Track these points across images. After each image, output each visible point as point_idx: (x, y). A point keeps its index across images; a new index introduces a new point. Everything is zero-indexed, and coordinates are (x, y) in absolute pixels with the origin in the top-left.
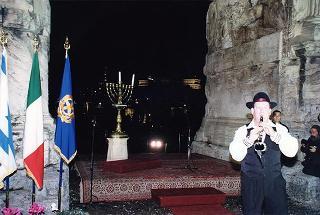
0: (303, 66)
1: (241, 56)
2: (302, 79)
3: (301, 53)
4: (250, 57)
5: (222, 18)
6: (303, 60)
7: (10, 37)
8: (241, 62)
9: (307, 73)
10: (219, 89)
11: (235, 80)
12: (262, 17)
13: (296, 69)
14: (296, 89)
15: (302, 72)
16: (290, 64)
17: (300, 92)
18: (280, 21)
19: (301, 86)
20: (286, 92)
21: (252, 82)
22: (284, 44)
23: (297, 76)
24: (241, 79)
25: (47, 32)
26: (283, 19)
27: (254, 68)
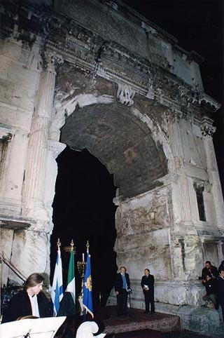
0: (183, 248)
1: (142, 241)
2: (184, 256)
3: (181, 241)
4: (149, 241)
5: (126, 217)
6: (183, 245)
7: (36, 237)
8: (144, 244)
9: (186, 252)
10: (127, 261)
11: (139, 255)
12: (155, 219)
13: (180, 249)
14: (181, 261)
15: (183, 251)
16: (176, 247)
17: (183, 263)
18: (166, 222)
19: (183, 259)
20: (175, 263)
21: (151, 257)
22: (171, 236)
23: (181, 253)
24: (145, 254)
25: (51, 233)
26: (167, 221)
27: (152, 248)
